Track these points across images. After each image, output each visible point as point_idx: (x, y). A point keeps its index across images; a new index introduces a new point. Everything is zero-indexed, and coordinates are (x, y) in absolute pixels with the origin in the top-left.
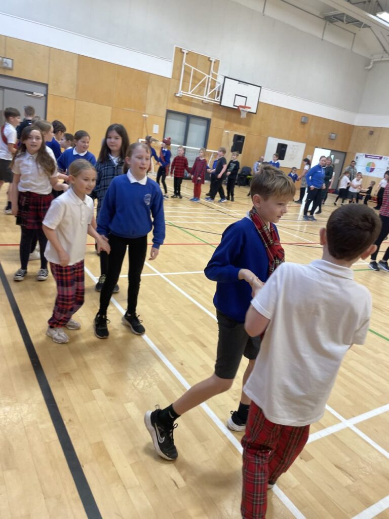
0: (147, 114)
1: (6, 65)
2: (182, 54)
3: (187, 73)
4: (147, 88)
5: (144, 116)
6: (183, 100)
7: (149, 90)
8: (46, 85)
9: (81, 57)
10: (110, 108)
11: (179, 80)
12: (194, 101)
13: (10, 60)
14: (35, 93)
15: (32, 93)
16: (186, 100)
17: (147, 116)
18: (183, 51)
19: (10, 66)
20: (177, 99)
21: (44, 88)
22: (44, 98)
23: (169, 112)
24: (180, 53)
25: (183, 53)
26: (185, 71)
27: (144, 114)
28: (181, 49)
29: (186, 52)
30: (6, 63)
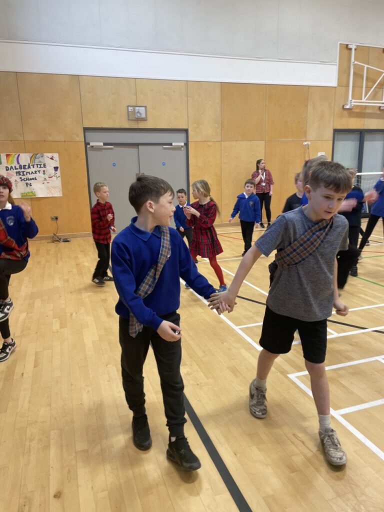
0: (309, 141)
1: (139, 115)
2: (349, 51)
3: (358, 75)
4: (307, 106)
5: (306, 143)
6: (353, 112)
7: (310, 108)
8: (186, 131)
9: (224, 86)
10: (263, 143)
11: (348, 86)
12: (368, 111)
13: (143, 108)
14: (174, 144)
15: (171, 144)
16: (357, 110)
17: (309, 143)
18: (350, 47)
19: (143, 116)
20: (346, 113)
21: (183, 135)
22: (185, 147)
23: (336, 131)
24: (346, 52)
25: (351, 49)
26: (354, 74)
27: (306, 141)
28: (347, 45)
29: (353, 47)
30: (138, 112)
